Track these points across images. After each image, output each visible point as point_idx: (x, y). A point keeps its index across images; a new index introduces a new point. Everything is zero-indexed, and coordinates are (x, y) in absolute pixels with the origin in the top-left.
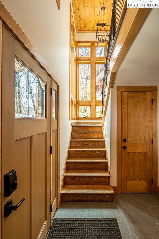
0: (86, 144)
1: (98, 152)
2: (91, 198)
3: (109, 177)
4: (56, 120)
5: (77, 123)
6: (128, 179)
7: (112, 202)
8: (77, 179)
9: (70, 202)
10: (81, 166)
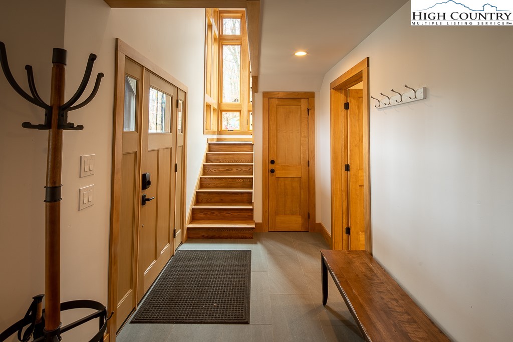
0: (227, 170)
1: (242, 181)
2: (225, 234)
3: (252, 210)
4: (182, 134)
5: (218, 139)
6: (277, 213)
7: (252, 238)
8: (209, 213)
9: (199, 238)
10: (217, 198)
